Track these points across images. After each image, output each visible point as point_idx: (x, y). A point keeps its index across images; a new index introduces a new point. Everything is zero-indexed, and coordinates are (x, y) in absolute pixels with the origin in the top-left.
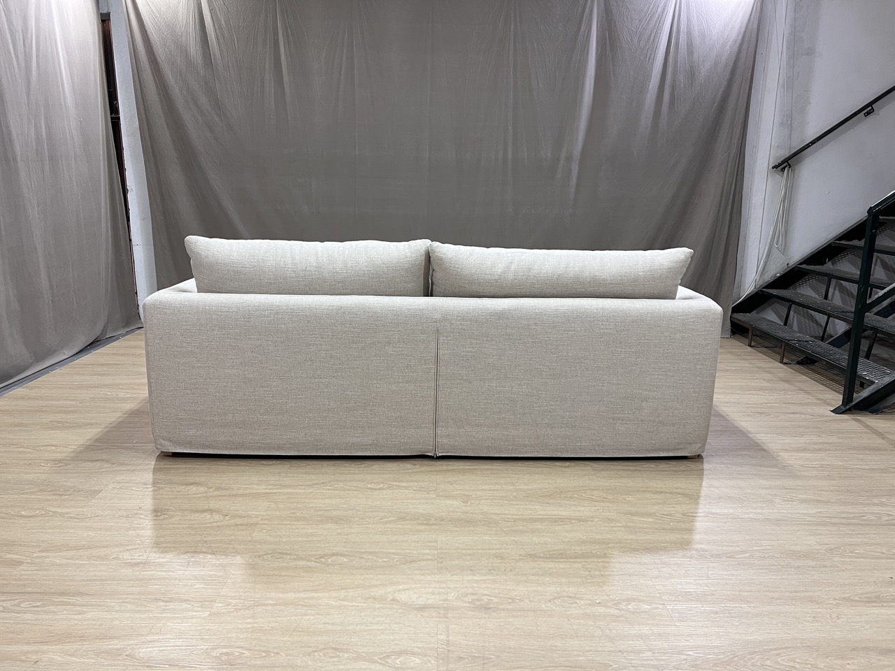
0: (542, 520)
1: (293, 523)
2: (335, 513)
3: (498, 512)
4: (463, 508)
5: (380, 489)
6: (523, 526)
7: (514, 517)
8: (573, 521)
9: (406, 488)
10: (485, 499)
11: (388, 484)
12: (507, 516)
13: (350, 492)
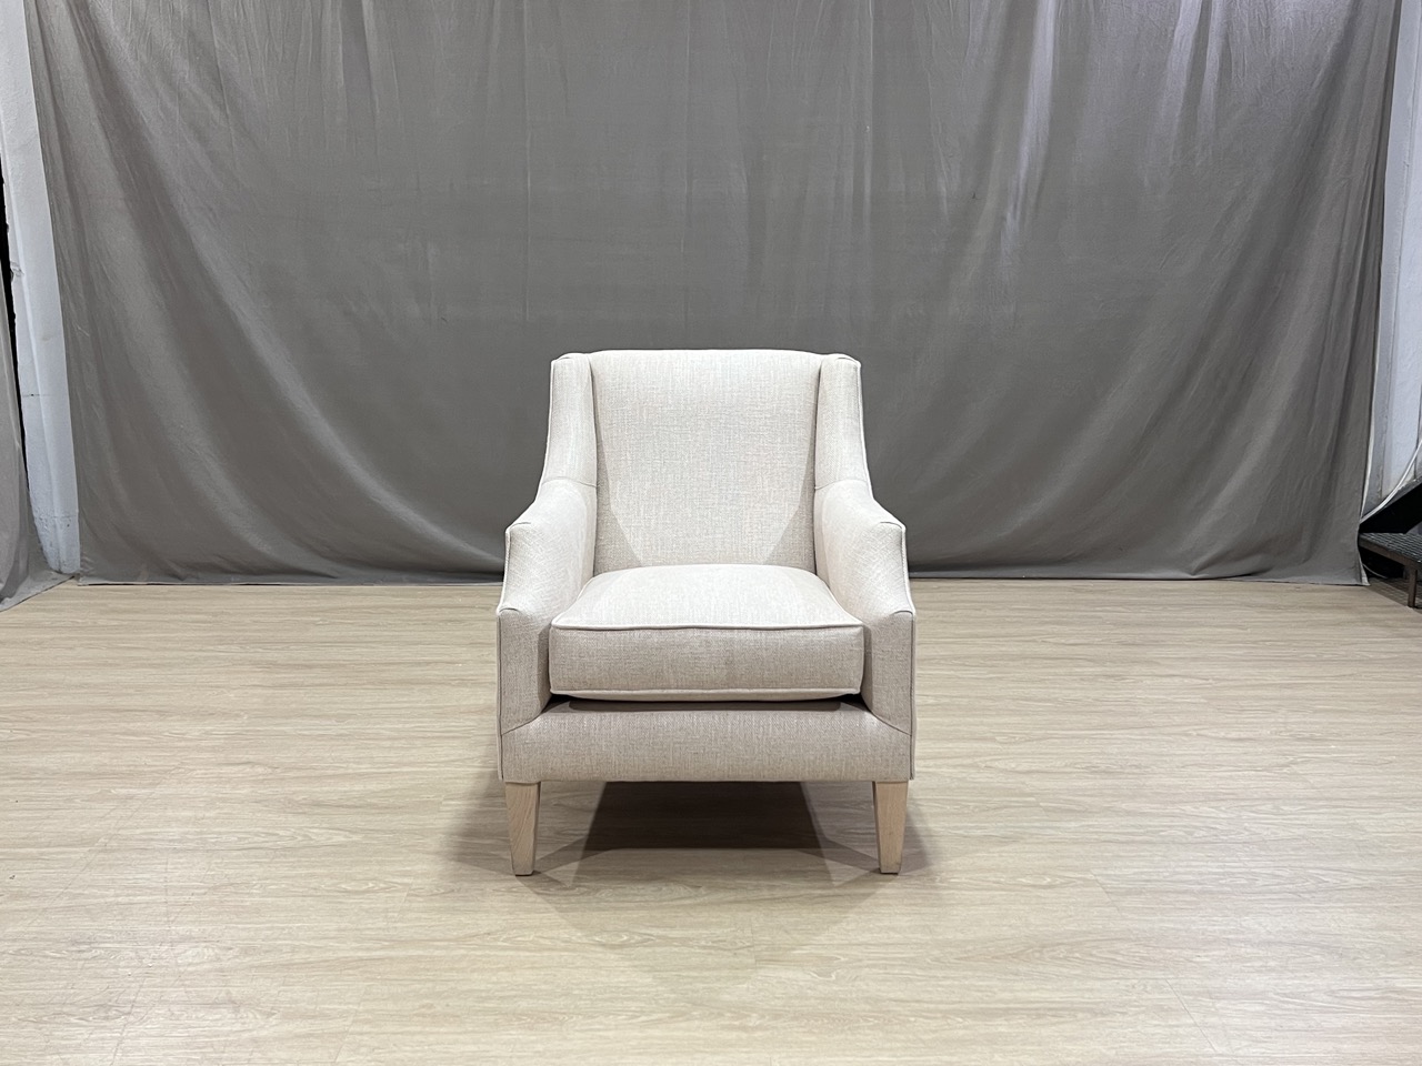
0: (1007, 1013)
1: (427, 1029)
2: (523, 1004)
3: (901, 996)
4: (820, 987)
5: (622, 946)
6: (965, 1028)
7: (942, 1007)
8: (1080, 1015)
9: (684, 942)
10: (868, 966)
11: (640, 934)
12: (926, 1006)
13: (554, 954)
